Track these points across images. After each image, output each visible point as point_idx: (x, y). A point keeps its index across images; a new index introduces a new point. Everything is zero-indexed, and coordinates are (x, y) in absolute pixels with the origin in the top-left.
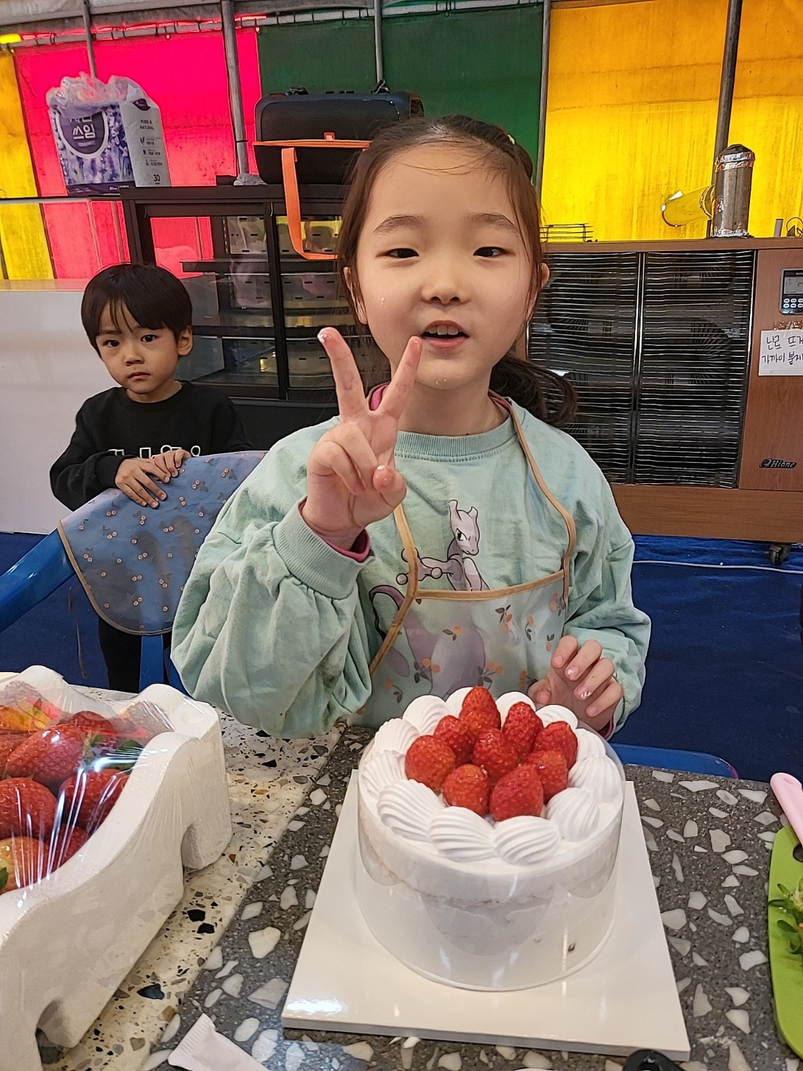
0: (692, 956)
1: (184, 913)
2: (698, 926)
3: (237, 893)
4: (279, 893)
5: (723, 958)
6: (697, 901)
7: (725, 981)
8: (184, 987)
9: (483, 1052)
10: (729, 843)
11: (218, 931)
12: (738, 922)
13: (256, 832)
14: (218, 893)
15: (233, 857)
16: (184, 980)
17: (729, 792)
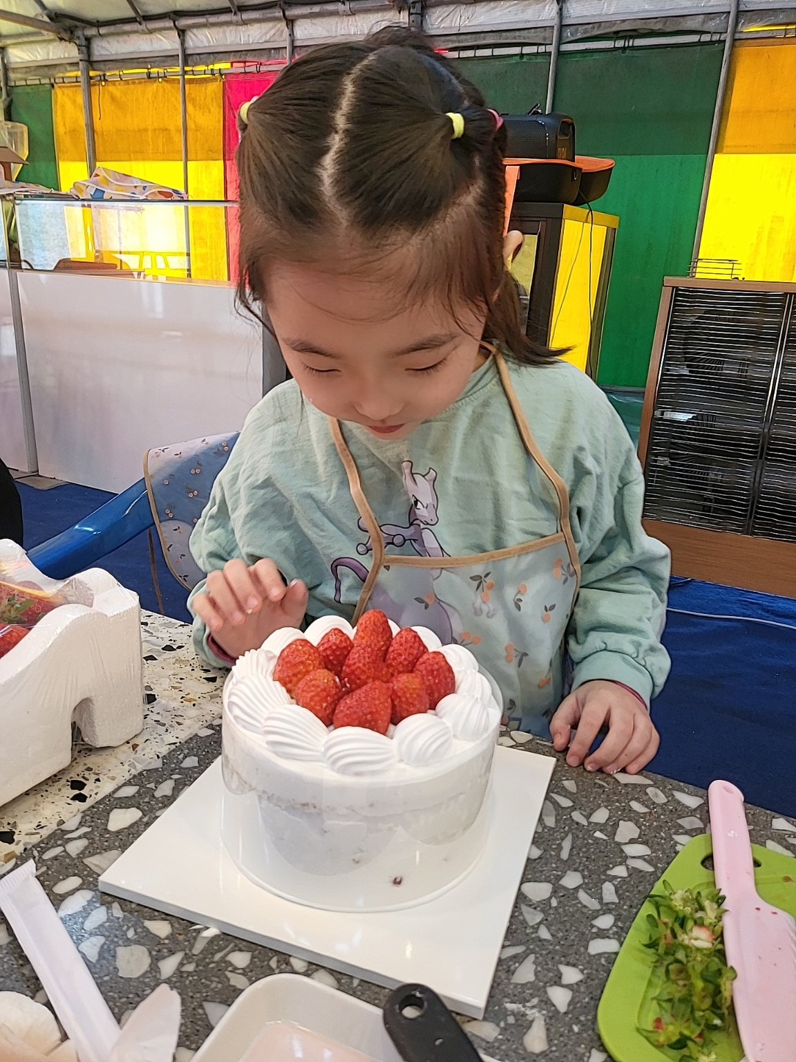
0: (538, 928)
1: (68, 781)
2: (560, 902)
3: (123, 774)
4: (158, 783)
5: (572, 937)
6: (572, 880)
7: (563, 959)
8: (35, 839)
9: (275, 959)
10: (636, 836)
11: (89, 802)
12: (606, 909)
13: (167, 731)
14: (105, 771)
15: (135, 747)
16: (38, 833)
17: (662, 791)
